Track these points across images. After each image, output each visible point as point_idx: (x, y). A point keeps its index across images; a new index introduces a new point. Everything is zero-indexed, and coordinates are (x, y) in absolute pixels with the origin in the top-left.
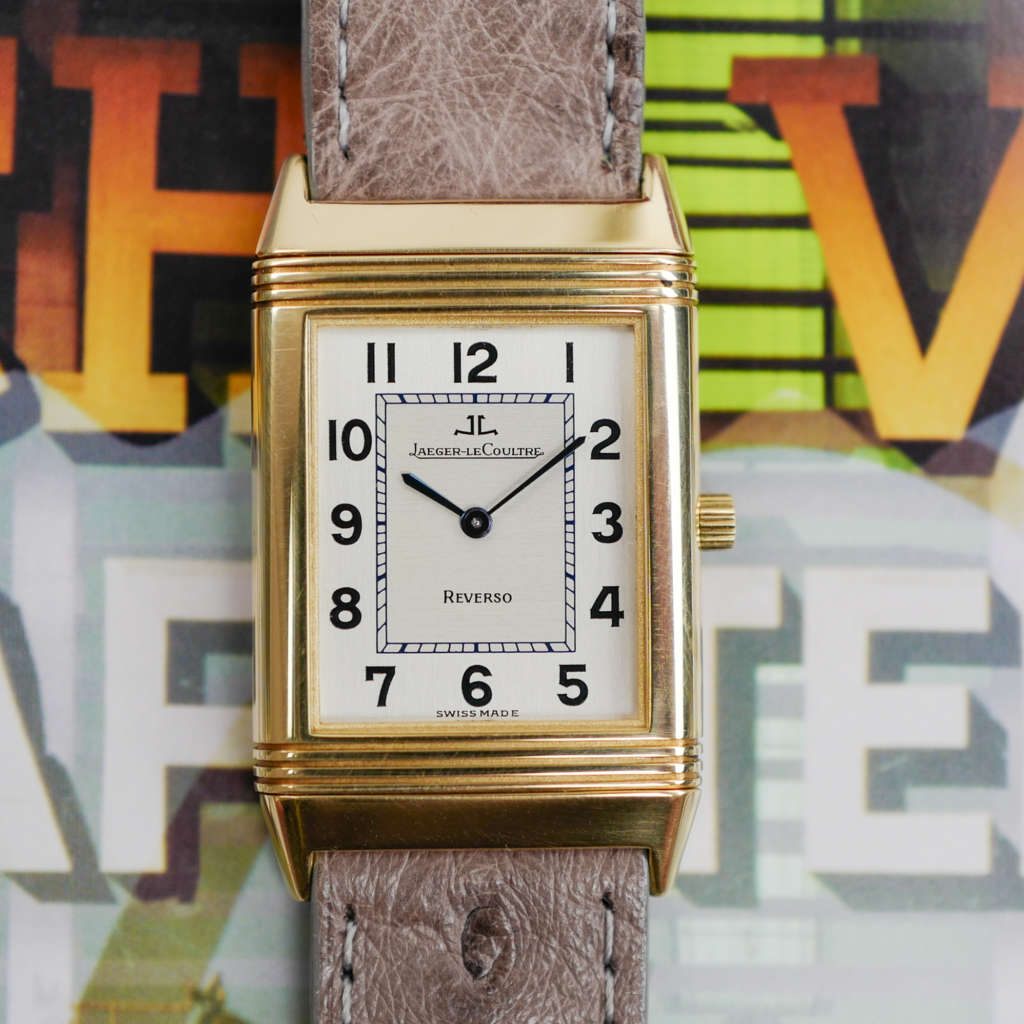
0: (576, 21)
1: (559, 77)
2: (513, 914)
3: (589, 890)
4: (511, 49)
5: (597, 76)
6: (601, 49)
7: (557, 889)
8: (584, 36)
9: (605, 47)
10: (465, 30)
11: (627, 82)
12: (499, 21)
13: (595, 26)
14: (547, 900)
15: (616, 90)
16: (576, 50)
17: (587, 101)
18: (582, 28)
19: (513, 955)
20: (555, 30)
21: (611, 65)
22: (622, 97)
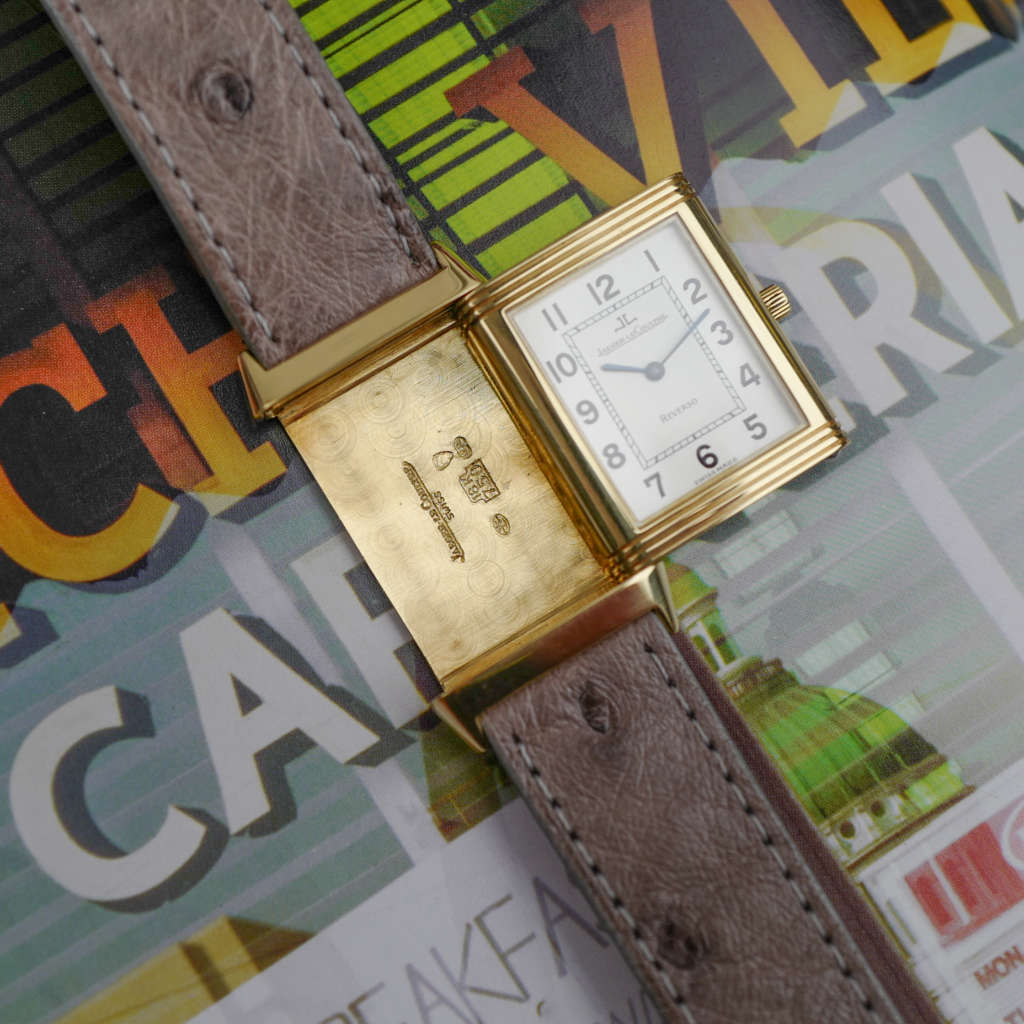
0: (356, 197)
1: (364, 233)
2: (603, 686)
3: (635, 647)
4: (332, 232)
5: (384, 219)
6: (378, 205)
7: (618, 657)
8: (366, 203)
9: (379, 203)
10: (301, 237)
11: (401, 214)
12: (316, 221)
13: (368, 194)
14: (616, 666)
15: (398, 221)
16: (365, 213)
17: (386, 236)
18: (362, 199)
19: (617, 709)
20: (348, 209)
21: (388, 209)
22: (403, 223)
